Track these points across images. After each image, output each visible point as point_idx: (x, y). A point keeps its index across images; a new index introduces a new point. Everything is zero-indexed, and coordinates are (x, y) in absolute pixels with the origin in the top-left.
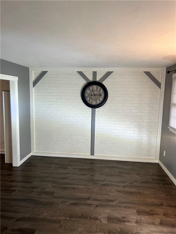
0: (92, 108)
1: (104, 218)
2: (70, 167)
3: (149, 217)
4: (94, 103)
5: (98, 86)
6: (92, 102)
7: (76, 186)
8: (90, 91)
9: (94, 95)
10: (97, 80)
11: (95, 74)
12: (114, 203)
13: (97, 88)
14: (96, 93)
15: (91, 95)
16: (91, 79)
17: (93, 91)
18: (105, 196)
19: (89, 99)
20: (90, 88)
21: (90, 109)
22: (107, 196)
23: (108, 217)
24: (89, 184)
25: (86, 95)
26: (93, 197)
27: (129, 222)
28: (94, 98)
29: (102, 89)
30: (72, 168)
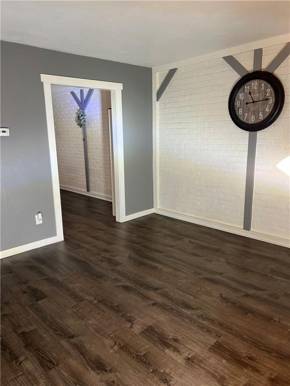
0: (249, 131)
1: (142, 324)
2: (187, 240)
3: (227, 365)
4: (252, 120)
5: (262, 81)
6: (247, 119)
7: (160, 266)
8: (245, 94)
9: (254, 102)
10: (262, 68)
11: (258, 54)
12: (188, 312)
13: (260, 86)
14: (256, 96)
15: (247, 103)
16: (249, 67)
17: (250, 94)
18: (188, 296)
19: (243, 111)
20: (244, 89)
21: (246, 134)
22: (192, 297)
23: (150, 326)
24: (185, 271)
25: (237, 104)
26: (166, 290)
27: (176, 350)
28: (252, 109)
29: (269, 86)
30: (190, 241)
